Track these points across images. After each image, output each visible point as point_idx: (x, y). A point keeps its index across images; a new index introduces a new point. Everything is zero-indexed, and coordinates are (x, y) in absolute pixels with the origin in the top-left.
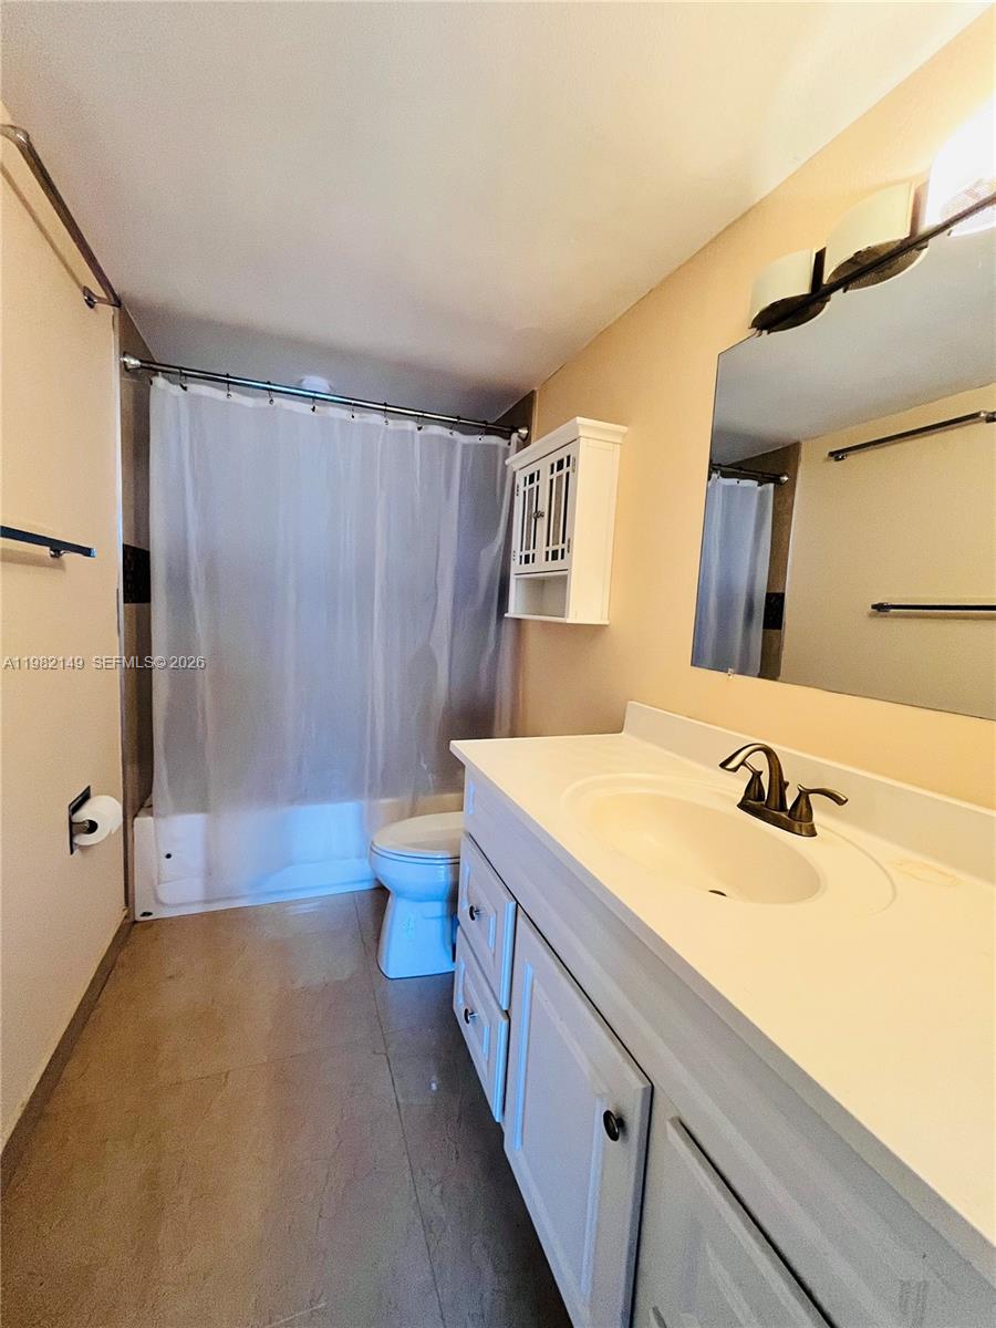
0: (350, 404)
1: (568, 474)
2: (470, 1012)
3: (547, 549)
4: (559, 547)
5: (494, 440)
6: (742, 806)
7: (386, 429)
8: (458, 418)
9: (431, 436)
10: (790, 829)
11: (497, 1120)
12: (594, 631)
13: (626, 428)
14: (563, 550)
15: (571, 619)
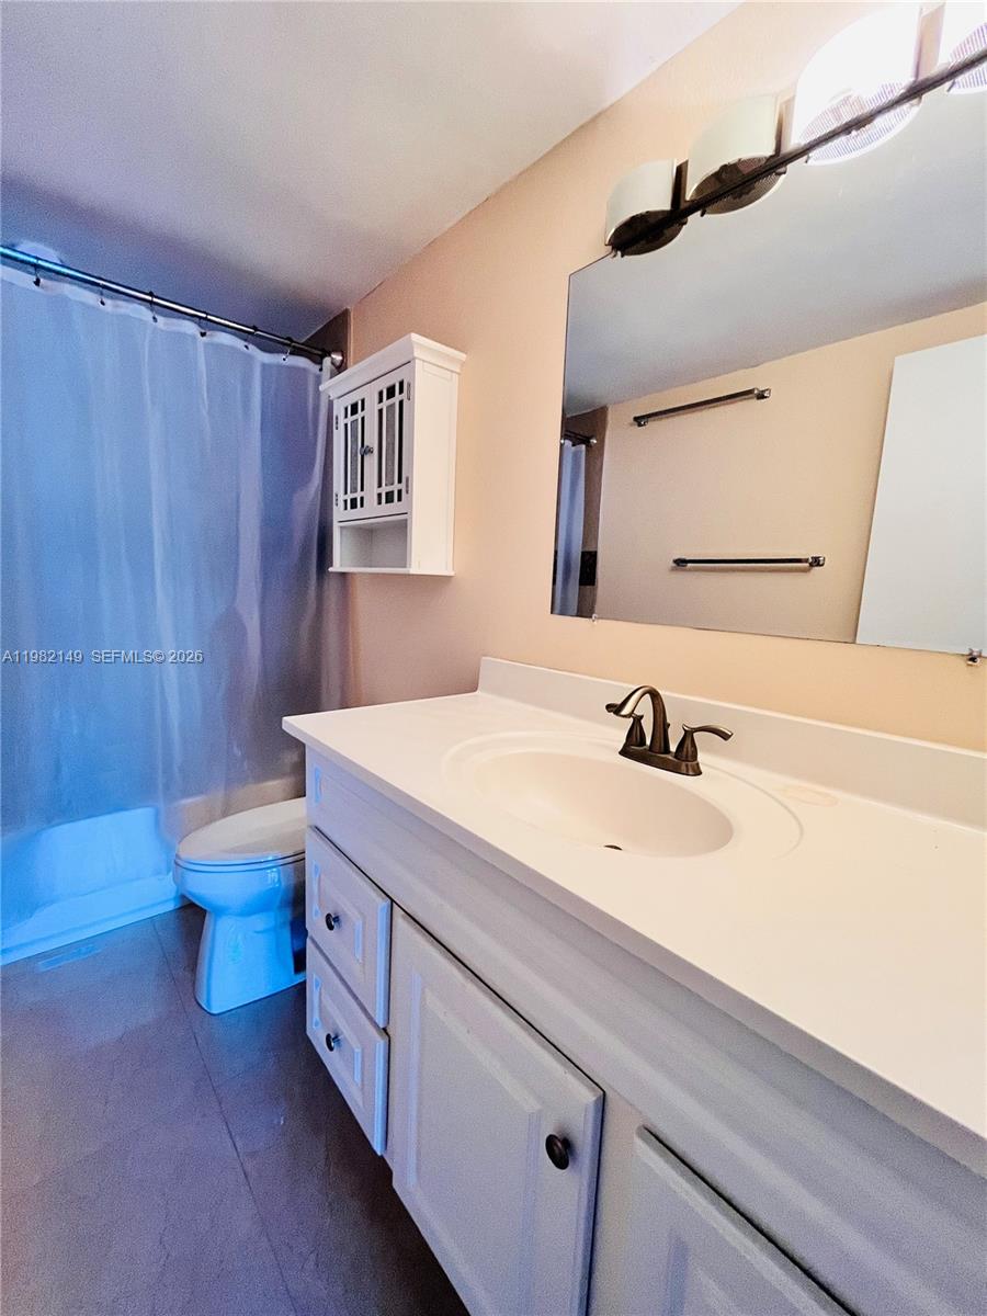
0: (98, 285)
1: (401, 403)
2: (333, 1036)
3: (380, 490)
4: (395, 487)
5: (302, 362)
6: (624, 752)
7: (155, 328)
8: (255, 328)
9: (219, 347)
10: (676, 770)
11: (379, 1154)
12: (436, 583)
13: (464, 356)
14: (400, 492)
15: (414, 569)
